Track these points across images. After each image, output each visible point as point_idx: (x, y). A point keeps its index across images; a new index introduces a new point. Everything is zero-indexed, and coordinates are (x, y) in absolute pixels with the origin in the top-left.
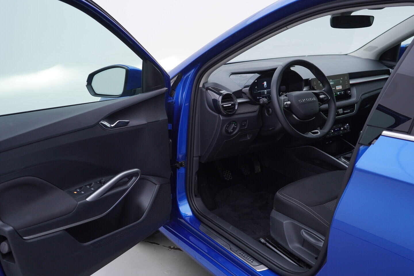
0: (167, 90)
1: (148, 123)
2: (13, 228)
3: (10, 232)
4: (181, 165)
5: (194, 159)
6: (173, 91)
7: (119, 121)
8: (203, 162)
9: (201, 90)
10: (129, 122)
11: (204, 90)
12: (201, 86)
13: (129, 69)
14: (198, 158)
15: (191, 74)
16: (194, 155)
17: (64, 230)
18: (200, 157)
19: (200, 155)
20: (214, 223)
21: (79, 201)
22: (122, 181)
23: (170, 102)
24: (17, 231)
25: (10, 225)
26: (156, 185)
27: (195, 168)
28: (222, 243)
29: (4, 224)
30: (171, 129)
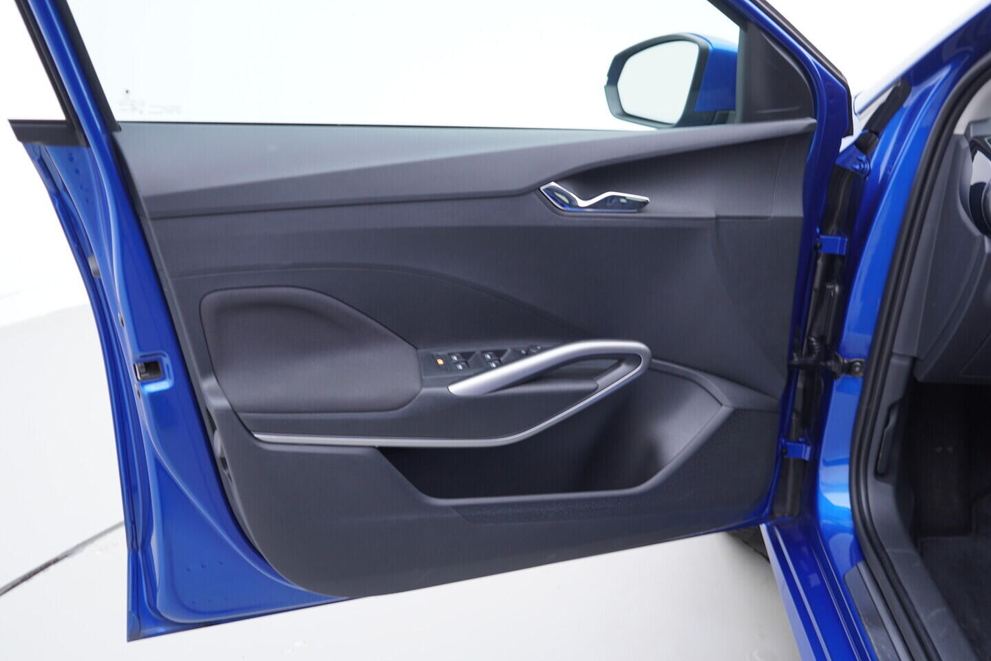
0: (811, 125)
1: (718, 218)
2: (230, 403)
3: (222, 412)
4: (849, 369)
5: (894, 361)
6: (874, 136)
7: (612, 197)
8: (921, 377)
9: (958, 145)
10: (645, 203)
11: (965, 144)
12: (960, 129)
13: (710, 48)
14: (906, 363)
15: (938, 84)
16: (895, 350)
17: (374, 447)
18: (914, 360)
19: (914, 353)
20: (892, 576)
21: (426, 387)
22: (575, 366)
23: (856, 170)
24: (242, 415)
25: (226, 396)
26: (721, 405)
27: (892, 391)
28: (884, 647)
29: (219, 388)
30: (844, 254)
